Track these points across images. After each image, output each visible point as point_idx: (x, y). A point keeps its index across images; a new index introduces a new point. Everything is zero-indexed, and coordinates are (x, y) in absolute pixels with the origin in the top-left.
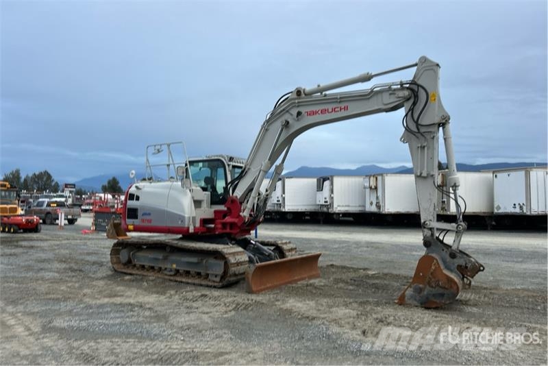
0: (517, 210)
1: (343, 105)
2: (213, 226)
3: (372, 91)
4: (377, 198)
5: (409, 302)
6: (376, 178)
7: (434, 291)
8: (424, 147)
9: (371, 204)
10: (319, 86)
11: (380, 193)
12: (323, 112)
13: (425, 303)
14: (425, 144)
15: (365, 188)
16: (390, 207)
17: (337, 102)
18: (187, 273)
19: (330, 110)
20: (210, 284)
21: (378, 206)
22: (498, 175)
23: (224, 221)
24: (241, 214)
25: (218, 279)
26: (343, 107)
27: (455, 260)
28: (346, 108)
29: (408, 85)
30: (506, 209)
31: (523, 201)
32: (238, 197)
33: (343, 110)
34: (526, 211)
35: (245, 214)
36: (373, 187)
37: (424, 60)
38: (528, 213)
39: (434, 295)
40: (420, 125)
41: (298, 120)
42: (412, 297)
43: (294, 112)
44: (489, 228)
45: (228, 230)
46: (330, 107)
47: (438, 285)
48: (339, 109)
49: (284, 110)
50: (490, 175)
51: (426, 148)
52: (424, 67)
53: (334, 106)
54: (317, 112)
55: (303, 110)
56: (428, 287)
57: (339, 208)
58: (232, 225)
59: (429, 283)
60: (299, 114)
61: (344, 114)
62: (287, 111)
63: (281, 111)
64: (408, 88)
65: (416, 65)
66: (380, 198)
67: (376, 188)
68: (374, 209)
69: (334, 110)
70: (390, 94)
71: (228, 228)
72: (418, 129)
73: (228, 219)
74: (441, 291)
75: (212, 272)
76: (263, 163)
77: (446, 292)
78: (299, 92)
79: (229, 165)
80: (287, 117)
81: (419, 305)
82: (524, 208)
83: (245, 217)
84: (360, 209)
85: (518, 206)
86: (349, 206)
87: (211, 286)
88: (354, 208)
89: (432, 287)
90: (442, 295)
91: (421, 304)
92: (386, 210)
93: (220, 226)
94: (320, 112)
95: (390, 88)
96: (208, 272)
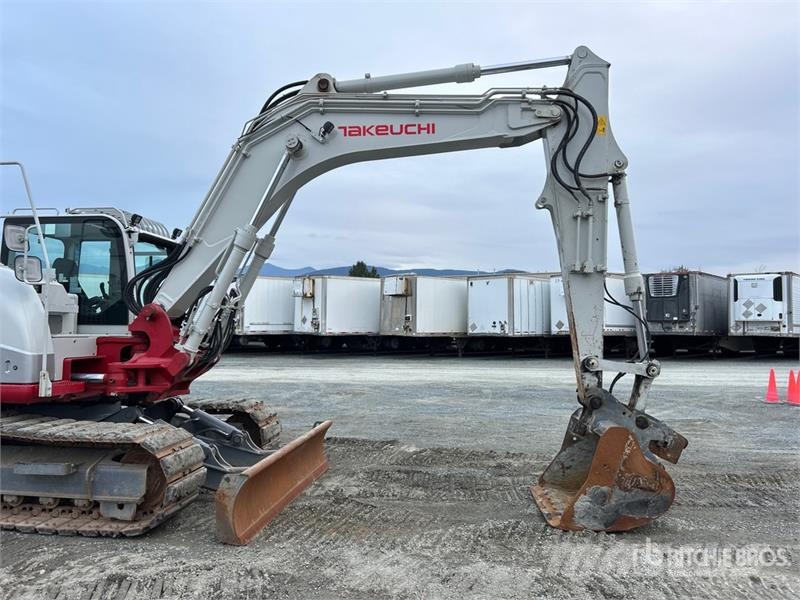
0: (498, 331)
1: (424, 121)
2: (100, 377)
3: (487, 100)
4: (314, 311)
5: (583, 523)
6: (314, 281)
7: (630, 497)
8: (588, 216)
9: (304, 320)
10: (368, 77)
11: (318, 304)
12: (381, 130)
13: (613, 522)
14: (590, 212)
15: (295, 295)
16: (333, 326)
17: (413, 113)
18: (29, 503)
19: (397, 129)
20: (107, 528)
21: (316, 325)
22: (474, 282)
23: (127, 364)
24: (178, 346)
25: (128, 514)
26: (424, 125)
27: (647, 431)
28: (431, 129)
29: (554, 97)
30: (482, 328)
31: (504, 318)
32: (168, 307)
33: (424, 132)
34: (509, 332)
35: (190, 346)
36: (309, 295)
37: (583, 53)
38: (511, 335)
39: (629, 506)
40: (581, 175)
41: (323, 143)
42: (588, 513)
43: (316, 123)
44: (460, 354)
45: (141, 387)
46: (396, 122)
47: (637, 486)
48: (415, 129)
49: (289, 117)
50: (464, 283)
51: (591, 219)
52: (585, 67)
53: (405, 120)
54: (366, 131)
55: (338, 121)
56: (617, 489)
57: (253, 328)
58: (151, 373)
59: (620, 483)
60: (328, 128)
61: (424, 139)
62: (297, 121)
63: (283, 120)
64: (556, 102)
65: (568, 62)
66: (319, 312)
67: (313, 296)
68: (308, 328)
69: (404, 129)
70: (524, 110)
71: (141, 379)
72: (578, 183)
73: (140, 359)
74: (642, 496)
75: (108, 498)
76: (240, 231)
77: (652, 497)
78: (323, 84)
79: (130, 233)
80: (295, 133)
81: (602, 527)
82: (506, 327)
83: (188, 353)
84: (286, 328)
85: (498, 325)
86: (267, 324)
87: (109, 536)
88: (275, 328)
89: (626, 489)
90: (645, 504)
91: (606, 525)
92: (328, 331)
93: (120, 377)
94: (373, 131)
95: (524, 97)
96: (98, 498)
